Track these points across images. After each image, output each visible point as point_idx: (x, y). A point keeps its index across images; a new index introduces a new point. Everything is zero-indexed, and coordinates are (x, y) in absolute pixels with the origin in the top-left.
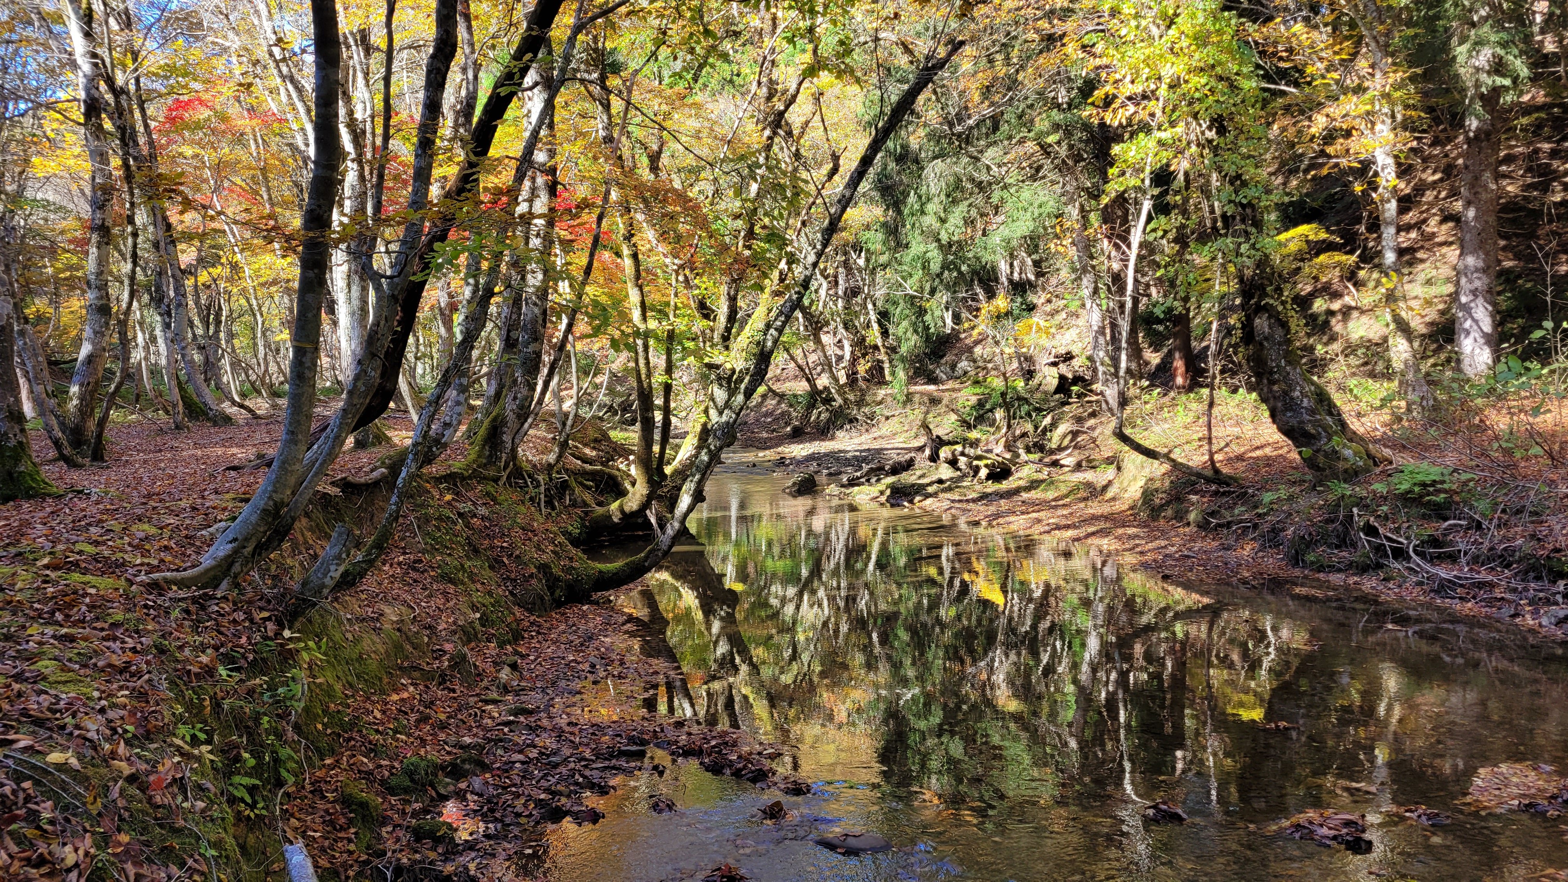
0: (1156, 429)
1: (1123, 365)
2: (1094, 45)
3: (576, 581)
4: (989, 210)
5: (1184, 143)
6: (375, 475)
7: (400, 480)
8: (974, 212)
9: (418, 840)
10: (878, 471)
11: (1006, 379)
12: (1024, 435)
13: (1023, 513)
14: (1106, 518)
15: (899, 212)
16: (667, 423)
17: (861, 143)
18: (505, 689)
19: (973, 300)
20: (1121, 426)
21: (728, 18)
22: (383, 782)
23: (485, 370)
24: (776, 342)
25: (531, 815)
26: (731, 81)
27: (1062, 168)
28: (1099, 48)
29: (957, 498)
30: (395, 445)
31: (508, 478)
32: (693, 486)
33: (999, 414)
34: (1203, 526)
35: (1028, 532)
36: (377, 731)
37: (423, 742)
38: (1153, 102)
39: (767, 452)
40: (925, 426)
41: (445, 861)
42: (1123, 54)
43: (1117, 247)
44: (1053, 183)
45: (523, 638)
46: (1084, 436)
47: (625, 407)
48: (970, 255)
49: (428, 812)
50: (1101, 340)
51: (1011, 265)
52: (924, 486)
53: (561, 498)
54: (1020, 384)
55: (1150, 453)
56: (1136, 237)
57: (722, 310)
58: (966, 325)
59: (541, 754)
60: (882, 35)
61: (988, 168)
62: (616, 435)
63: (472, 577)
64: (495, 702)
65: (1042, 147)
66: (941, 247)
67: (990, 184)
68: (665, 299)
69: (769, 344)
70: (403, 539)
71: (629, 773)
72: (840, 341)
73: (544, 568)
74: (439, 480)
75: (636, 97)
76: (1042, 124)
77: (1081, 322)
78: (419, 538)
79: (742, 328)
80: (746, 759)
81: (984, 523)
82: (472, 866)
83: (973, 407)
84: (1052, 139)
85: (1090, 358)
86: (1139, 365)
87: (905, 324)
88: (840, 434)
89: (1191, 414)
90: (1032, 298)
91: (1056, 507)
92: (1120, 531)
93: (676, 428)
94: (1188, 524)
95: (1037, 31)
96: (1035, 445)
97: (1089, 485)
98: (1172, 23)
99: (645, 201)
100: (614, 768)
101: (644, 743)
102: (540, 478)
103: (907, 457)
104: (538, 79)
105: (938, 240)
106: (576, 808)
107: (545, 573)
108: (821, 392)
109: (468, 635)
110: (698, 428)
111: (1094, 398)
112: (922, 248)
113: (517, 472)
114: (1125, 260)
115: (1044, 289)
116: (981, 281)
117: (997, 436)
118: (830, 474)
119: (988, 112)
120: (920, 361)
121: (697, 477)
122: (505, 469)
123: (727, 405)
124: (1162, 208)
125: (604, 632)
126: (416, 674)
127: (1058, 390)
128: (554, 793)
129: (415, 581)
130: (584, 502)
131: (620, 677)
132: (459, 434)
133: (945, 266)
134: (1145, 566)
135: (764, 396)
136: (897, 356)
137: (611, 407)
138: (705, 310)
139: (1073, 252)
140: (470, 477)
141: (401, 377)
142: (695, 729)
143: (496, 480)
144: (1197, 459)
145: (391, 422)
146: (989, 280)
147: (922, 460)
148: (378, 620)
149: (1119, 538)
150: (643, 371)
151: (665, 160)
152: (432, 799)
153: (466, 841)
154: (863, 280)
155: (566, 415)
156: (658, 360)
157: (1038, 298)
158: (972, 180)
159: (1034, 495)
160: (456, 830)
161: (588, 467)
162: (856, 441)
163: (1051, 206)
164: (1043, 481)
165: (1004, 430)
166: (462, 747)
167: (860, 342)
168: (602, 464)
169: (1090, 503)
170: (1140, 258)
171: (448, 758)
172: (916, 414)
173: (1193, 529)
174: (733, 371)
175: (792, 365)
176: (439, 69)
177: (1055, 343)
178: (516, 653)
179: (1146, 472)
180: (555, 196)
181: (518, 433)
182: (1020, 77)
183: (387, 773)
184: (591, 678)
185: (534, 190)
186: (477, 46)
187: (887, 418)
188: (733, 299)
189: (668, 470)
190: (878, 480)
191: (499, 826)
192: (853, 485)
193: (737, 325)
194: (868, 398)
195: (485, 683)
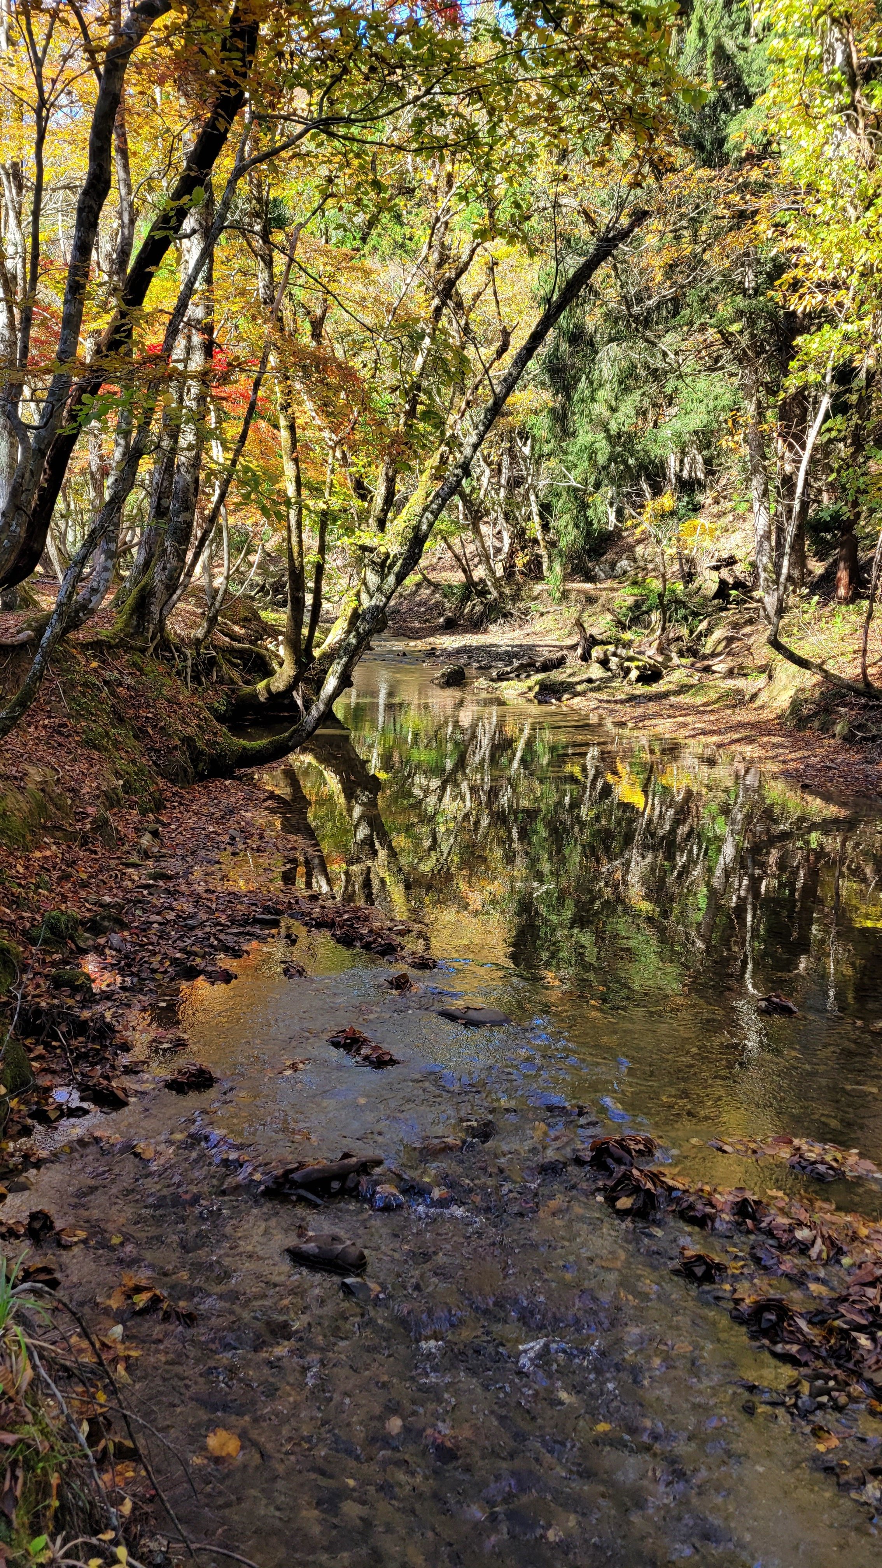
0: (812, 639)
1: (785, 571)
2: (786, 223)
3: (219, 756)
4: (661, 400)
5: (870, 337)
6: (22, 636)
7: (44, 640)
8: (646, 403)
9: (57, 987)
10: (529, 667)
11: (665, 581)
12: (679, 639)
13: (669, 717)
14: (752, 725)
15: (569, 398)
16: (317, 605)
17: (534, 318)
18: (146, 854)
19: (638, 495)
20: (776, 634)
21: (402, 173)
22: (24, 933)
23: (136, 540)
24: (431, 525)
25: (166, 972)
26: (402, 246)
27: (741, 359)
28: (791, 227)
29: (605, 698)
30: (43, 610)
31: (155, 649)
32: (340, 668)
33: (655, 616)
34: (848, 738)
35: (674, 735)
36: (20, 885)
37: (64, 899)
38: (844, 292)
39: (418, 642)
40: (579, 624)
41: (83, 1008)
42: (816, 236)
43: (791, 447)
44: (732, 375)
45: (165, 808)
46: (739, 643)
47: (278, 588)
48: (639, 447)
49: (68, 963)
50: (766, 545)
51: (682, 462)
52: (572, 685)
53: (208, 674)
54: (680, 587)
55: (803, 663)
56: (812, 438)
57: (379, 491)
58: (629, 523)
59: (178, 916)
60: (563, 201)
61: (665, 354)
62: (268, 616)
63: (116, 745)
64: (135, 866)
65: (723, 335)
66: (609, 438)
67: (665, 373)
68: (321, 478)
69: (424, 527)
70: (48, 703)
71: (263, 939)
72: (499, 533)
73: (188, 741)
74: (85, 646)
75: (300, 254)
76: (725, 310)
77: (747, 525)
78: (64, 703)
79: (399, 512)
80: (376, 933)
81: (630, 725)
82: (108, 1015)
83: (630, 609)
84: (735, 328)
85: (753, 564)
86: (803, 574)
87: (566, 517)
88: (492, 628)
89: (849, 626)
90: (700, 498)
91: (703, 713)
92: (765, 739)
93: (328, 612)
94: (834, 736)
95: (728, 206)
96: (689, 649)
97: (739, 692)
98: (871, 204)
99: (304, 368)
100: (248, 934)
101: (278, 913)
102: (188, 652)
103: (559, 655)
104: (197, 227)
105: (607, 431)
106: (209, 968)
107: (189, 746)
108: (477, 584)
109: (111, 801)
110: (349, 612)
111: (755, 605)
112: (590, 438)
113: (165, 645)
114: (797, 461)
115: (712, 488)
116: (648, 478)
117: (651, 638)
118: (480, 668)
119: (670, 293)
120: (578, 558)
121: (345, 659)
122: (152, 639)
123: (379, 589)
124: (839, 408)
125: (245, 807)
126: (59, 834)
127: (717, 596)
128: (189, 954)
129: (60, 744)
130: (231, 679)
131: (258, 850)
132: (105, 602)
133: (612, 458)
134: (786, 774)
135: (418, 585)
136: (556, 551)
137: (263, 587)
138: (362, 490)
139: (745, 450)
140: (117, 646)
141: (49, 540)
142: (329, 904)
143: (143, 650)
144: (850, 671)
145: (39, 587)
146: (657, 475)
147: (574, 660)
148: (22, 779)
149: (763, 746)
150: (296, 549)
151: (328, 328)
152: (72, 952)
153: (104, 992)
154: (527, 469)
155: (216, 591)
156: (311, 540)
157: (705, 498)
158: (646, 366)
159: (682, 699)
160: (94, 981)
161: (236, 644)
162: (509, 636)
163: (727, 399)
164: (692, 686)
165: (658, 633)
166: (102, 906)
167: (520, 535)
168: (251, 642)
169: (737, 710)
170: (813, 460)
171: (88, 915)
172: (571, 612)
173: (838, 741)
174: (387, 555)
175: (449, 554)
176: (91, 207)
177: (718, 546)
178: (158, 821)
179: (797, 683)
180: (211, 356)
181: (167, 605)
182: (706, 257)
183: (28, 925)
184: (230, 849)
185: (189, 349)
186: (134, 188)
187: (542, 614)
188: (391, 481)
189: (317, 653)
190: (528, 677)
191: (135, 980)
192: (502, 680)
193: (393, 509)
194: (523, 593)
195: (126, 847)
